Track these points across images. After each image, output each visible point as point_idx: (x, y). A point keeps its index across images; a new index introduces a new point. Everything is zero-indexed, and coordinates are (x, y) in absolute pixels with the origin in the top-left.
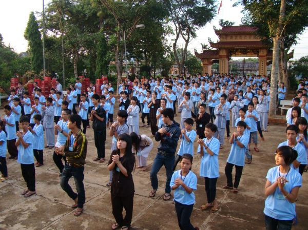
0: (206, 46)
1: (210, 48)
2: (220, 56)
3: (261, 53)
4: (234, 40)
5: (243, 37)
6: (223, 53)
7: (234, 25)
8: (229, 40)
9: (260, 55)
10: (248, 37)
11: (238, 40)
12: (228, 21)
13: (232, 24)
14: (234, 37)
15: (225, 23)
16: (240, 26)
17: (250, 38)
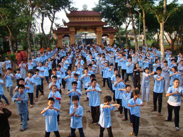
0: (59, 25)
1: (62, 27)
2: (70, 32)
3: (99, 29)
4: (79, 20)
5: (86, 19)
6: (73, 30)
7: (78, 10)
8: (76, 20)
9: (97, 30)
10: (89, 19)
11: (82, 20)
12: (73, 7)
13: (77, 9)
14: (79, 19)
15: (72, 9)
16: (82, 11)
17: (90, 19)
